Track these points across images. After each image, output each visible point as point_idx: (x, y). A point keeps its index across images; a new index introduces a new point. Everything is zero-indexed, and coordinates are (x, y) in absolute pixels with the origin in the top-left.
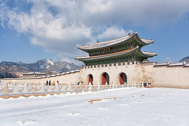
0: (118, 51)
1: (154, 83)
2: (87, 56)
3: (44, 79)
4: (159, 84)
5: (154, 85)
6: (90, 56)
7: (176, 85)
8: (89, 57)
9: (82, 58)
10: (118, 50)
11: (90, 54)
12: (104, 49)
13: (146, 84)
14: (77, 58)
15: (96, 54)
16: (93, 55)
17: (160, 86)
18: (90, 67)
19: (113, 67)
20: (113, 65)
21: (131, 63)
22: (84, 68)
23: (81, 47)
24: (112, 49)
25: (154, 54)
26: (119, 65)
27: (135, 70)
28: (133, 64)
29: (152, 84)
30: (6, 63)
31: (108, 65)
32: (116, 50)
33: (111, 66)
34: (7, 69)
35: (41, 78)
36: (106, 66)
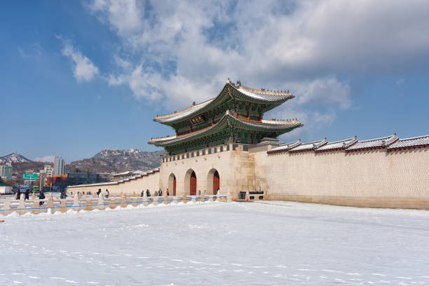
0: (215, 123)
1: (270, 192)
2: (173, 137)
4: (277, 194)
5: (270, 195)
6: (178, 134)
8: (175, 137)
9: (163, 139)
10: (215, 120)
11: (176, 131)
12: (193, 120)
13: (245, 193)
14: (154, 140)
15: (184, 131)
16: (182, 134)
18: (176, 158)
19: (201, 158)
20: (201, 153)
21: (225, 149)
22: (165, 161)
23: (160, 117)
24: (204, 119)
25: (294, 123)
26: (210, 153)
27: (231, 164)
28: (228, 149)
29: (265, 193)
30: (110, 152)
31: (195, 155)
32: (212, 121)
33: (198, 155)
34: (110, 165)
35: (119, 183)
36: (193, 156)
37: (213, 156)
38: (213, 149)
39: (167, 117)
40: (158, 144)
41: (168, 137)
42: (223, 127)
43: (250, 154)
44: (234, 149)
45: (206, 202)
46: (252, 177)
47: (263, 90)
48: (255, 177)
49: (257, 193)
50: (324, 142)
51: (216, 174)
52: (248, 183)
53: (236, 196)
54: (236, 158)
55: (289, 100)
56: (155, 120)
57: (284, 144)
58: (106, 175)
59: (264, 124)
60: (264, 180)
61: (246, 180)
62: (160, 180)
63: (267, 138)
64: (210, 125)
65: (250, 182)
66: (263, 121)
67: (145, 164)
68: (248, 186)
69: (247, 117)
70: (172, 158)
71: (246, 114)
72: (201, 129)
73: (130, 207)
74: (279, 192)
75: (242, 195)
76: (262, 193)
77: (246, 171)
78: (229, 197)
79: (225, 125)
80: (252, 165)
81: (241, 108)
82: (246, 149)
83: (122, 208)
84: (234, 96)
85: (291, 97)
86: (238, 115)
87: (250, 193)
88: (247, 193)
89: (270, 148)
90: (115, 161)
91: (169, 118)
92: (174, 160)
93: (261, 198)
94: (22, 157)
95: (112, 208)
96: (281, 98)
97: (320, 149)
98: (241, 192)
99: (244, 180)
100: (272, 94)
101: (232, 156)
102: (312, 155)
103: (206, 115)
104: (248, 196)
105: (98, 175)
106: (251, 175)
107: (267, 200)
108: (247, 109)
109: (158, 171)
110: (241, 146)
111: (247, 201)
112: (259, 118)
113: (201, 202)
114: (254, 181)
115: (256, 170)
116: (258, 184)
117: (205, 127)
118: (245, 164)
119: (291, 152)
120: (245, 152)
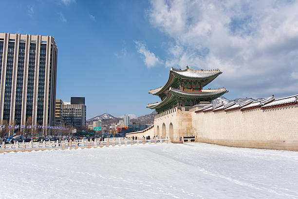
5: (199, 139)
12: (166, 92)
14: (149, 105)
19: (167, 116)
20: (167, 113)
23: (152, 91)
25: (222, 90)
26: (170, 113)
28: (175, 111)
31: (165, 114)
37: (171, 115)
38: (171, 111)
40: (151, 108)
41: (157, 103)
44: (178, 110)
46: (190, 128)
47: (202, 70)
48: (192, 128)
49: (190, 138)
56: (149, 93)
59: (203, 93)
60: (196, 129)
61: (186, 130)
62: (154, 130)
63: (203, 102)
65: (189, 131)
66: (203, 91)
68: (187, 133)
71: (190, 87)
73: (111, 146)
76: (194, 137)
77: (185, 124)
78: (169, 141)
80: (190, 120)
81: (186, 84)
82: (186, 110)
85: (220, 73)
86: (184, 88)
87: (184, 138)
89: (197, 109)
93: (193, 141)
94: (110, 115)
101: (177, 115)
106: (189, 126)
107: (197, 142)
108: (191, 84)
110: (183, 108)
111: (182, 143)
112: (200, 89)
114: (191, 130)
118: (184, 119)
120: (186, 112)
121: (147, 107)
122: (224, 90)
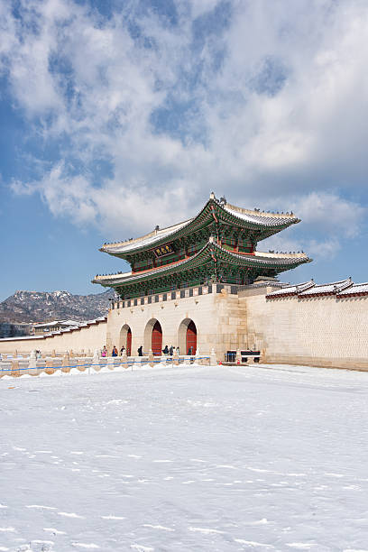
0: (189, 255)
1: (269, 352)
2: (126, 274)
3: (39, 341)
4: (279, 355)
5: (269, 357)
6: (134, 271)
7: (319, 355)
8: (130, 274)
9: (113, 277)
10: (190, 251)
11: (132, 266)
12: (158, 251)
13: (235, 353)
14: (99, 278)
15: (146, 264)
16: (140, 270)
17: (282, 359)
18: (132, 304)
19: (170, 303)
20: (169, 297)
21: (205, 290)
22: (116, 307)
23: (108, 246)
24: (174, 249)
25: (299, 256)
26: (182, 296)
27: (214, 312)
28: (210, 292)
29: (261, 353)
30: (27, 294)
31: (161, 299)
32: (184, 253)
33: (165, 299)
34: (28, 312)
35: (45, 338)
36: (157, 300)
37: (188, 300)
38: (187, 291)
39: (119, 245)
40: (104, 283)
41: (121, 273)
42: (203, 260)
43: (240, 299)
44: (219, 291)
45: (181, 365)
46: (244, 331)
47: (257, 211)
48: (247, 331)
49: (251, 353)
50: (348, 283)
51: (191, 327)
52: (238, 340)
53: (222, 357)
54: (222, 304)
55: (293, 225)
56: (102, 250)
57: (288, 286)
58: (23, 327)
59: (259, 258)
60: (260, 335)
61: (236, 335)
62: (108, 334)
63: (264, 278)
64: (181, 258)
65: (241, 337)
66: (257, 254)
67: (76, 313)
68: (238, 343)
69: (235, 247)
70: (126, 303)
71: (234, 244)
72: (168, 263)
74: (283, 351)
75: (231, 357)
76: (258, 353)
77: (235, 322)
78: (214, 359)
79: (206, 257)
80: (244, 314)
81: (227, 234)
82: (234, 292)
83: (64, 373)
84: (218, 218)
85: (295, 221)
86: (222, 244)
87: (242, 353)
88: (238, 353)
89: (270, 291)
90: (34, 307)
91: (122, 247)
92: (129, 306)
93: (257, 360)
95: (49, 373)
96: (281, 222)
97: (343, 293)
98: (228, 352)
99: (232, 334)
100: (270, 216)
101: (216, 301)
102: (332, 301)
103: (176, 245)
104: (239, 357)
105: (12, 327)
106: (243, 328)
107: (265, 362)
108: (235, 236)
109: (105, 321)
110: (227, 288)
111: (238, 364)
112: (252, 250)
113: (175, 366)
114: (245, 336)
115: (249, 321)
116: (252, 340)
117: (174, 261)
118: (234, 312)
119: (301, 296)
120: (233, 295)
121: (94, 282)
122: (304, 256)
